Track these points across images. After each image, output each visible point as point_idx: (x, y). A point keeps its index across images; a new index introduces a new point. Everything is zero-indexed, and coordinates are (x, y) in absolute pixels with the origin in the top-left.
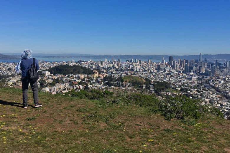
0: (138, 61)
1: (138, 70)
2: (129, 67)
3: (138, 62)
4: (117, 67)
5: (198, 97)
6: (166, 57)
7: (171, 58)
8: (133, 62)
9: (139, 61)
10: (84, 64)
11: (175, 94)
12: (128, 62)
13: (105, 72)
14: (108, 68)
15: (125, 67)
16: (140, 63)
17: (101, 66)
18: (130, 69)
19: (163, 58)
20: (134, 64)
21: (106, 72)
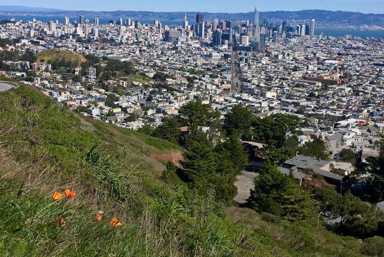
0: (131, 23)
1: (124, 41)
2: (107, 35)
3: (131, 25)
4: (82, 35)
5: (180, 88)
6: (189, 15)
7: (199, 17)
8: (121, 24)
9: (133, 23)
10: (13, 28)
11: (136, 83)
12: (111, 24)
13: (41, 43)
14: (62, 36)
15: (99, 35)
16: (136, 26)
17: (49, 32)
18: (109, 38)
19: (186, 17)
20: (123, 28)
21: (43, 44)
